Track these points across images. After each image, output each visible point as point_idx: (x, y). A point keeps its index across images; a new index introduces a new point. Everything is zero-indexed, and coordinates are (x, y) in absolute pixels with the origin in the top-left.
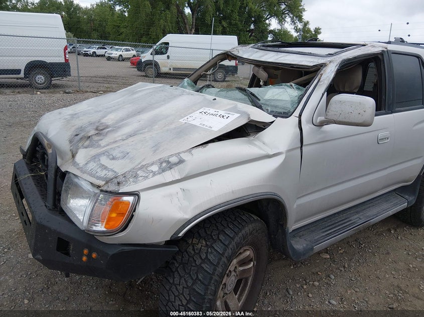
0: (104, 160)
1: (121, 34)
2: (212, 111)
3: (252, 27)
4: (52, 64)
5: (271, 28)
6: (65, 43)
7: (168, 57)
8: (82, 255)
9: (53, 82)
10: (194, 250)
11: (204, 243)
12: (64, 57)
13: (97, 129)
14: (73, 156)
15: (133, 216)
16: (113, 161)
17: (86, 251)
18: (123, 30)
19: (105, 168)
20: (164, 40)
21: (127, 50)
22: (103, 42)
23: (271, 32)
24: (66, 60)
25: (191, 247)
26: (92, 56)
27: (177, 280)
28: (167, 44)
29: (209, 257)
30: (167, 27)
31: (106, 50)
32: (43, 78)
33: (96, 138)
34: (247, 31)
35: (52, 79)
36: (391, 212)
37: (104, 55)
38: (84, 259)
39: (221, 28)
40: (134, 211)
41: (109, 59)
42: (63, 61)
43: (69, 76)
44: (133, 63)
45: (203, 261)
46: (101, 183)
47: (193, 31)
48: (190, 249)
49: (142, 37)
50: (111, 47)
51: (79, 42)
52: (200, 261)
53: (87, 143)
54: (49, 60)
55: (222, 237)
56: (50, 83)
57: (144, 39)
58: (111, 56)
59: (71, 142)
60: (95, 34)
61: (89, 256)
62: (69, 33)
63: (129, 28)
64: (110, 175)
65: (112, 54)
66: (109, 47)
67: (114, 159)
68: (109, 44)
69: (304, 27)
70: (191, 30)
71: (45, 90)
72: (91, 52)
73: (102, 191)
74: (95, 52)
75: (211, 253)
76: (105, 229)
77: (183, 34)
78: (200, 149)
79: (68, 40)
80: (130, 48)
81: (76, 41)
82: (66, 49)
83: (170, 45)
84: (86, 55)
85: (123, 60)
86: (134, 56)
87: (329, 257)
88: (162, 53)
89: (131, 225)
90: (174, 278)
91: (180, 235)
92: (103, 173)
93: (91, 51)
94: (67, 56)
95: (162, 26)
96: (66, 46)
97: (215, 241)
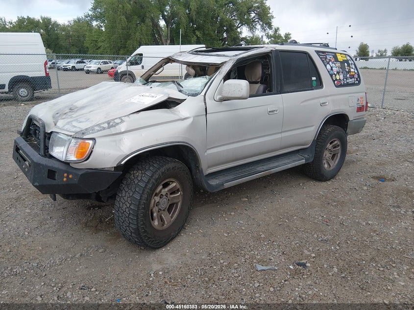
0: (74, 123)
1: (99, 48)
2: (147, 94)
3: (225, 35)
4: (33, 78)
5: (243, 36)
6: (45, 58)
7: (143, 67)
8: (63, 177)
9: (36, 95)
10: (134, 176)
11: (140, 172)
12: (44, 71)
13: (70, 109)
14: (55, 125)
15: (92, 151)
16: (80, 124)
17: (65, 175)
18: (100, 44)
19: (75, 127)
20: (138, 51)
21: (105, 63)
22: (82, 56)
23: (243, 39)
24: (47, 74)
25: (132, 175)
26: (71, 71)
27: (124, 194)
28: (141, 55)
29: (143, 179)
30: (143, 40)
31: (85, 64)
32: (26, 91)
33: (70, 114)
34: (220, 40)
35: (35, 92)
36: (290, 166)
37: (83, 69)
38: (65, 179)
39: (195, 38)
40: (93, 148)
41: (88, 72)
42: (44, 75)
43: (49, 88)
44: (110, 75)
45: (139, 181)
46: (73, 134)
47: (169, 42)
48: (132, 177)
49: (119, 50)
50: (90, 61)
51: (58, 58)
52: (137, 181)
53: (64, 116)
54: (31, 75)
55: (151, 168)
56: (33, 95)
57: (122, 51)
58: (89, 69)
59: (54, 117)
60: (74, 49)
61: (67, 177)
62: (48, 49)
63: (106, 42)
64: (78, 130)
65: (90, 67)
66: (88, 61)
67: (80, 122)
68: (87, 58)
69: (275, 33)
70: (166, 41)
71: (28, 102)
72: (71, 67)
73: (73, 137)
74: (74, 66)
75: (144, 176)
76: (75, 159)
77: (159, 45)
78: (135, 115)
79: (47, 56)
80: (108, 61)
81: (55, 57)
82: (46, 63)
83: (143, 56)
84: (66, 70)
85: (102, 73)
86: (112, 68)
87: (247, 200)
88: (137, 64)
89: (91, 157)
90: (122, 193)
91: (122, 163)
92: (74, 130)
93: (70, 65)
94: (48, 70)
95: (138, 39)
96: (46, 62)
97: (146, 170)
